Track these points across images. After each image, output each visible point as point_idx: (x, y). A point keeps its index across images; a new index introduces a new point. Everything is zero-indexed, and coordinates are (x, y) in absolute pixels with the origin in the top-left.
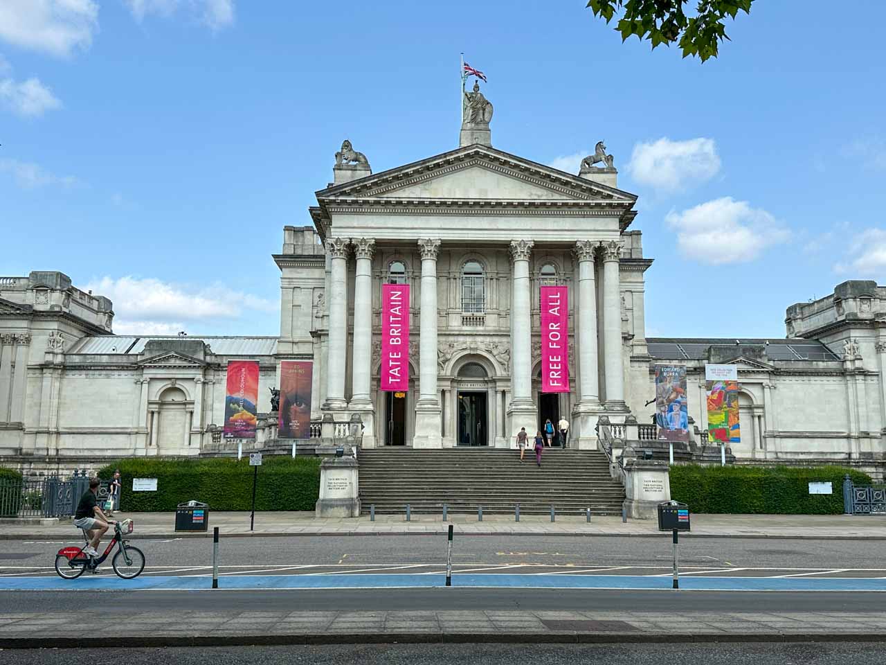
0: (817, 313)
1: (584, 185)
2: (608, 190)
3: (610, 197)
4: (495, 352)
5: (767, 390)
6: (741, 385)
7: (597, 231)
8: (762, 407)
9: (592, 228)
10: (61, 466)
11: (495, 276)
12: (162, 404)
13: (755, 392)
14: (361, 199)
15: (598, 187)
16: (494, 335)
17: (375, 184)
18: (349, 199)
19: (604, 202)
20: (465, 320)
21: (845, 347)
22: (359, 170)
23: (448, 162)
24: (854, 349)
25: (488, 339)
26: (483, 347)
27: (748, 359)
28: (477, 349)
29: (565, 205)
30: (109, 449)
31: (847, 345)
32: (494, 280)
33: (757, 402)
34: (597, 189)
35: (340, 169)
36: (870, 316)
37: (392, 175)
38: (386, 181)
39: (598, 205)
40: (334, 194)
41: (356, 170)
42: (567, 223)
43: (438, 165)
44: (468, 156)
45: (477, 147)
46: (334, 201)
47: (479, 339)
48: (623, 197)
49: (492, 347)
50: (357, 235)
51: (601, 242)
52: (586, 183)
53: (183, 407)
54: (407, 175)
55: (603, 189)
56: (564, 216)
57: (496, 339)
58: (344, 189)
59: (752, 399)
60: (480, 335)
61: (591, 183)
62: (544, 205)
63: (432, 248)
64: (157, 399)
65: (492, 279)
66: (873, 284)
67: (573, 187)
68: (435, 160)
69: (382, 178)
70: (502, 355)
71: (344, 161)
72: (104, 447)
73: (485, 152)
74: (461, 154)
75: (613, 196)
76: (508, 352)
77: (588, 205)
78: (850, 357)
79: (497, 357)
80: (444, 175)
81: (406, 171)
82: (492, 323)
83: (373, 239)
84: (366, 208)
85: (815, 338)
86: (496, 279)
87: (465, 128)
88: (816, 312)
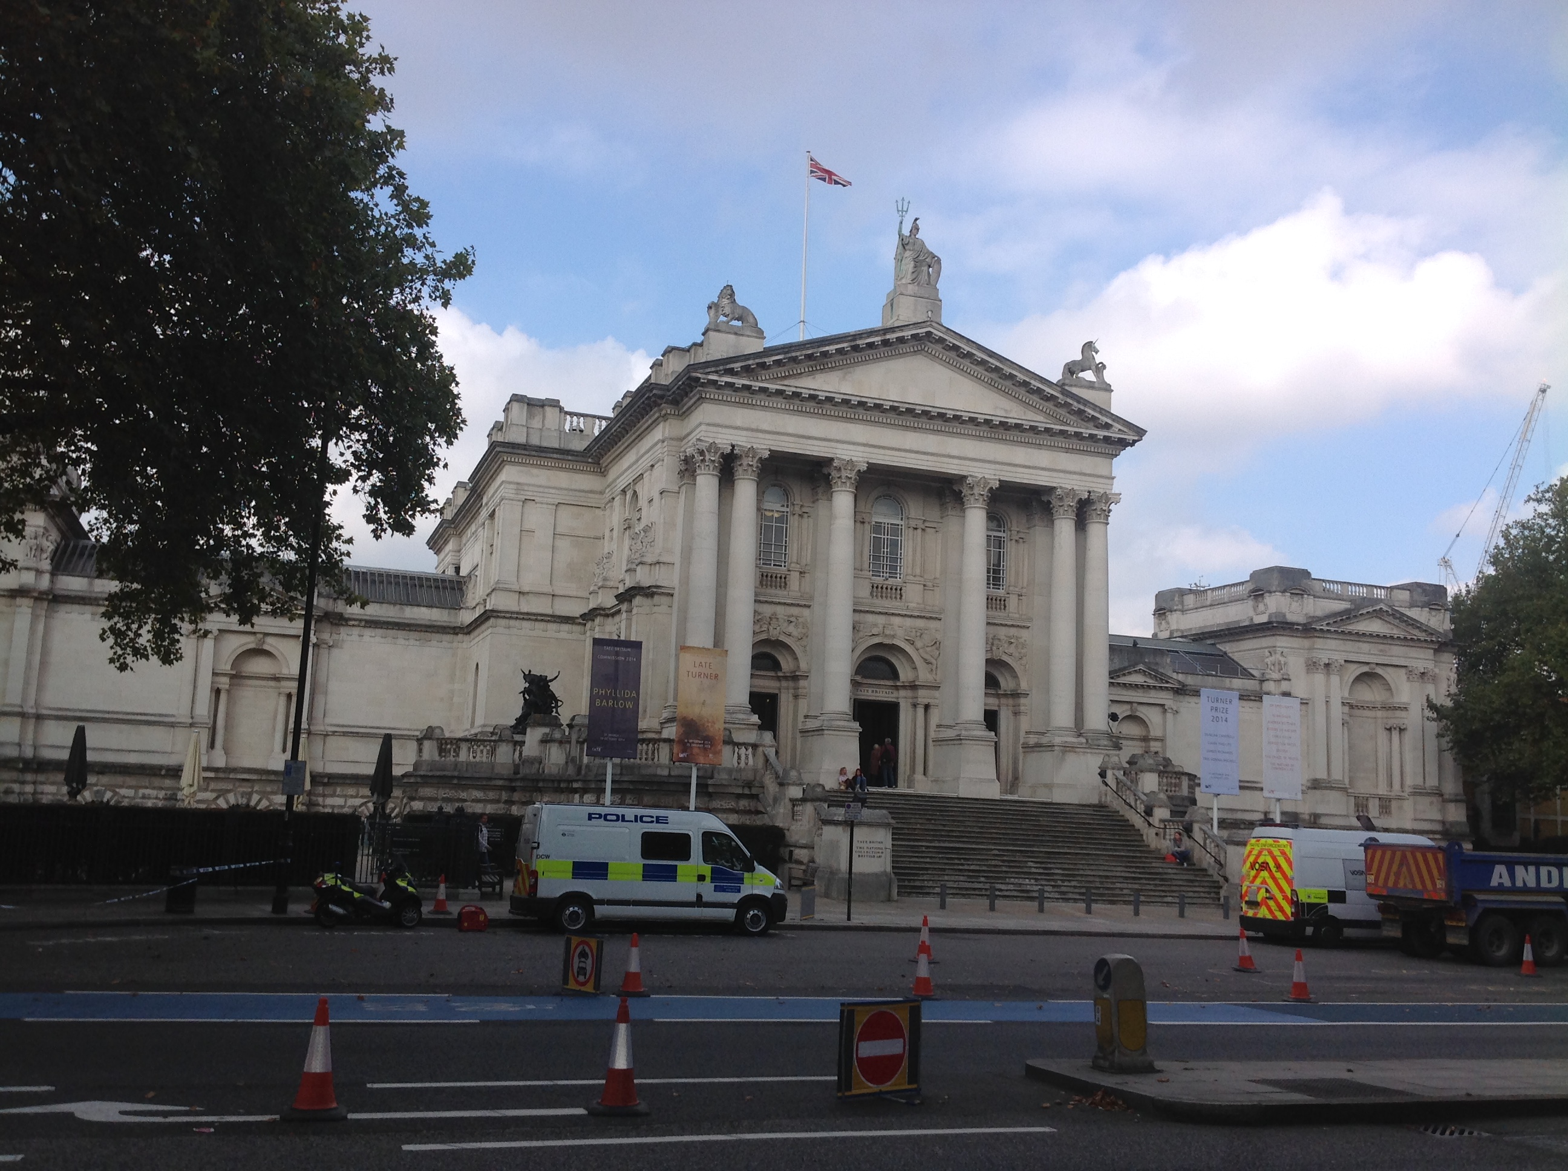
0: (1211, 605)
1: (1075, 404)
2: (1106, 416)
3: (1107, 426)
4: (919, 644)
5: (1169, 716)
6: (1135, 705)
7: (1085, 474)
8: (1161, 740)
9: (1077, 470)
10: (41, 778)
11: (921, 525)
12: (237, 677)
13: (1153, 716)
14: (756, 385)
15: (1094, 410)
16: (918, 617)
17: (778, 363)
18: (739, 382)
19: (1101, 433)
20: (875, 589)
21: (1267, 660)
22: (748, 336)
23: (886, 343)
24: (1279, 664)
25: (909, 622)
26: (900, 633)
27: (1149, 668)
28: (893, 636)
29: (1047, 430)
30: (135, 751)
31: (1271, 659)
32: (919, 531)
33: (1155, 732)
34: (1092, 413)
35: (719, 331)
36: (1302, 620)
37: (804, 352)
38: (794, 360)
39: (1092, 437)
40: (716, 372)
41: (742, 335)
42: (1042, 457)
43: (871, 346)
44: (915, 337)
45: (931, 326)
46: (714, 383)
47: (897, 621)
48: (1125, 430)
49: (913, 634)
50: (742, 440)
51: (1089, 492)
52: (1079, 402)
53: (272, 683)
54: (825, 354)
55: (1100, 413)
56: (1040, 446)
57: (920, 623)
58: (732, 366)
59: (1147, 726)
60: (899, 615)
61: (1086, 403)
62: (1018, 426)
63: (853, 475)
64: (228, 667)
65: (916, 529)
66: (1306, 574)
67: (1058, 405)
68: (868, 337)
69: (790, 355)
70: (928, 649)
71: (722, 318)
72: (124, 747)
73: (941, 335)
74: (907, 334)
75: (1112, 426)
76: (936, 644)
77: (1078, 435)
78: (1276, 676)
79: (921, 651)
80: (877, 359)
81: (827, 348)
82: (913, 596)
83: (766, 449)
84: (758, 399)
85: (1209, 642)
86: (923, 530)
87: (905, 292)
88: (1208, 603)
